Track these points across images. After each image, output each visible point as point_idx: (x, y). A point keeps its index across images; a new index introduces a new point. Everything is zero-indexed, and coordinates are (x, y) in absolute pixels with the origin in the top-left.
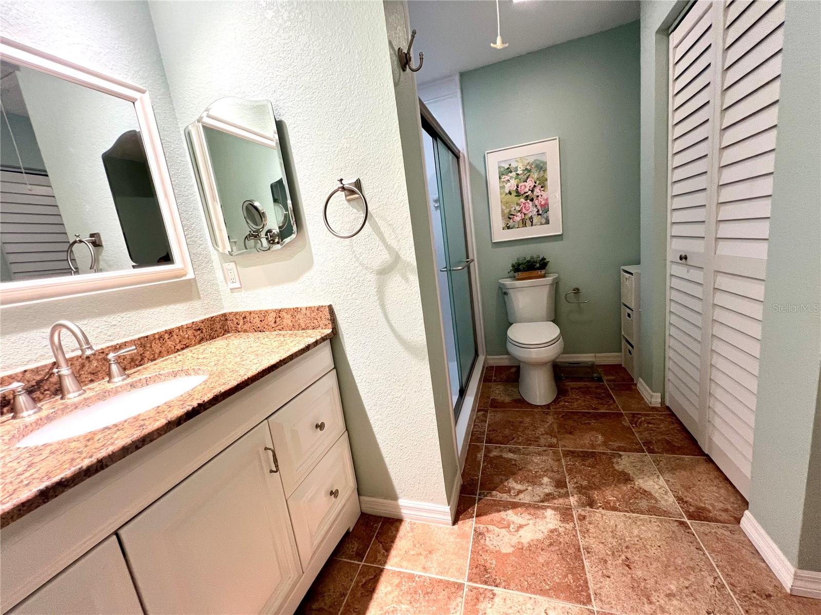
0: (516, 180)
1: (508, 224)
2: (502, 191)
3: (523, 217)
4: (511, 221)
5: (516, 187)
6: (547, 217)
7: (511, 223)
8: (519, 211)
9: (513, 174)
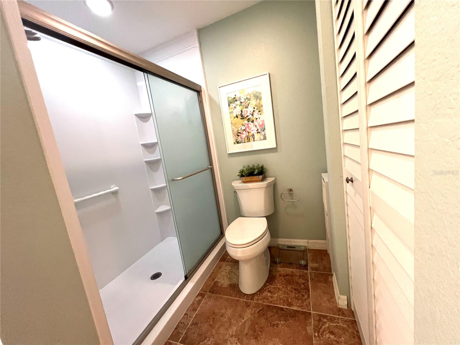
0: (241, 107)
1: (237, 140)
2: (231, 115)
3: (247, 135)
4: (239, 137)
5: (241, 112)
6: (265, 134)
7: (239, 139)
8: (244, 130)
9: (238, 103)
